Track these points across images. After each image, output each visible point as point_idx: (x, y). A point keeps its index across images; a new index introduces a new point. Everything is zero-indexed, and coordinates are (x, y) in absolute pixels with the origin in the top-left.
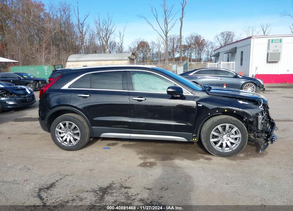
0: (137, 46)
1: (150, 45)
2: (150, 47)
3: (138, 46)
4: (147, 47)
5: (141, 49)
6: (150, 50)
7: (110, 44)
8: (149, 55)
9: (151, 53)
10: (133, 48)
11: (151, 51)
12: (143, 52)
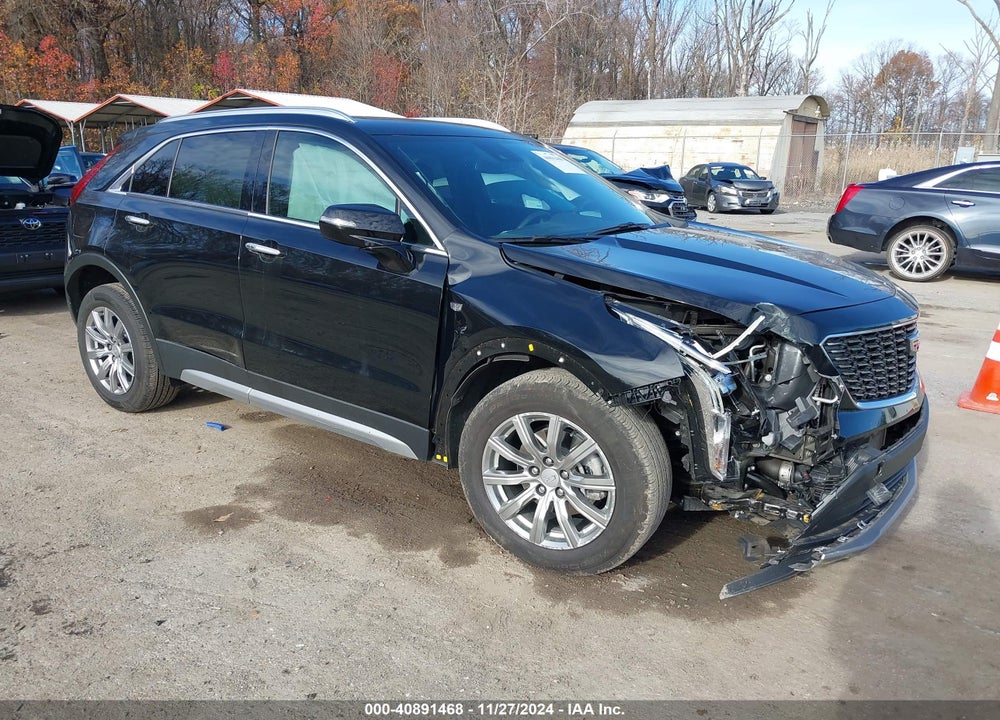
0: (877, 72)
1: (935, 66)
2: (937, 76)
3: (882, 72)
4: (920, 73)
5: (893, 82)
6: (933, 86)
7: (767, 65)
8: (925, 108)
9: (938, 100)
10: (861, 78)
11: (937, 91)
12: (899, 96)
